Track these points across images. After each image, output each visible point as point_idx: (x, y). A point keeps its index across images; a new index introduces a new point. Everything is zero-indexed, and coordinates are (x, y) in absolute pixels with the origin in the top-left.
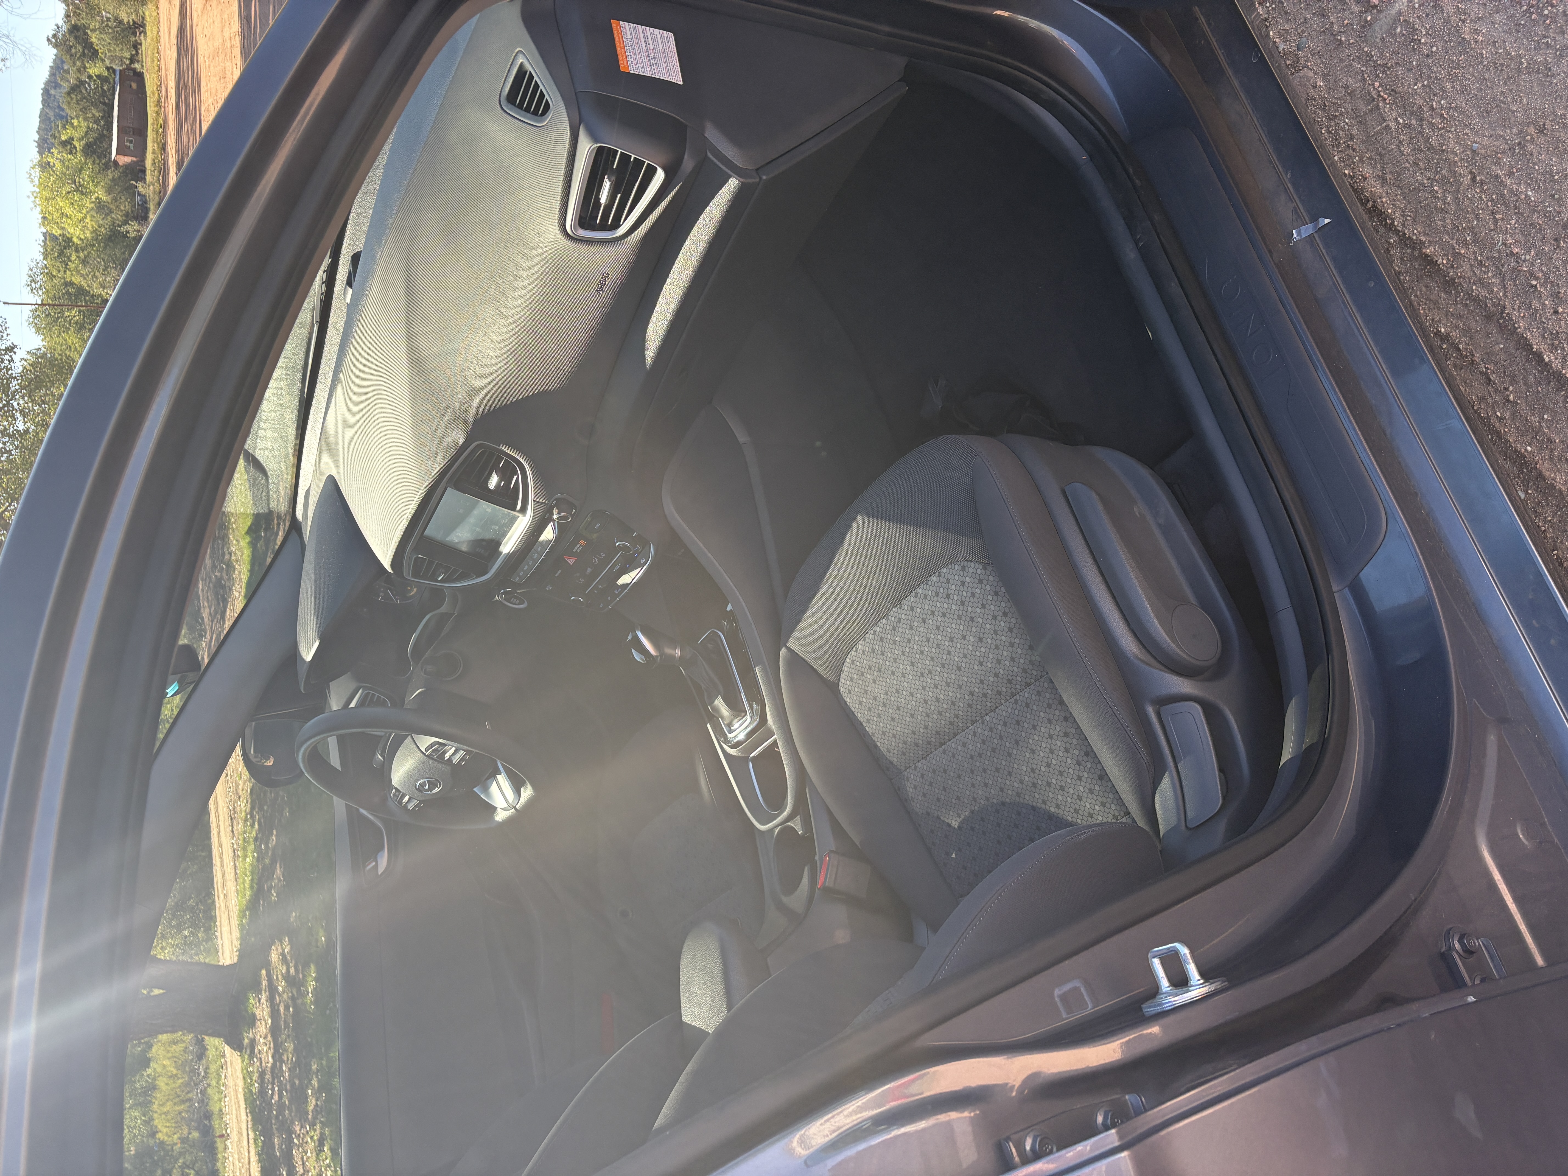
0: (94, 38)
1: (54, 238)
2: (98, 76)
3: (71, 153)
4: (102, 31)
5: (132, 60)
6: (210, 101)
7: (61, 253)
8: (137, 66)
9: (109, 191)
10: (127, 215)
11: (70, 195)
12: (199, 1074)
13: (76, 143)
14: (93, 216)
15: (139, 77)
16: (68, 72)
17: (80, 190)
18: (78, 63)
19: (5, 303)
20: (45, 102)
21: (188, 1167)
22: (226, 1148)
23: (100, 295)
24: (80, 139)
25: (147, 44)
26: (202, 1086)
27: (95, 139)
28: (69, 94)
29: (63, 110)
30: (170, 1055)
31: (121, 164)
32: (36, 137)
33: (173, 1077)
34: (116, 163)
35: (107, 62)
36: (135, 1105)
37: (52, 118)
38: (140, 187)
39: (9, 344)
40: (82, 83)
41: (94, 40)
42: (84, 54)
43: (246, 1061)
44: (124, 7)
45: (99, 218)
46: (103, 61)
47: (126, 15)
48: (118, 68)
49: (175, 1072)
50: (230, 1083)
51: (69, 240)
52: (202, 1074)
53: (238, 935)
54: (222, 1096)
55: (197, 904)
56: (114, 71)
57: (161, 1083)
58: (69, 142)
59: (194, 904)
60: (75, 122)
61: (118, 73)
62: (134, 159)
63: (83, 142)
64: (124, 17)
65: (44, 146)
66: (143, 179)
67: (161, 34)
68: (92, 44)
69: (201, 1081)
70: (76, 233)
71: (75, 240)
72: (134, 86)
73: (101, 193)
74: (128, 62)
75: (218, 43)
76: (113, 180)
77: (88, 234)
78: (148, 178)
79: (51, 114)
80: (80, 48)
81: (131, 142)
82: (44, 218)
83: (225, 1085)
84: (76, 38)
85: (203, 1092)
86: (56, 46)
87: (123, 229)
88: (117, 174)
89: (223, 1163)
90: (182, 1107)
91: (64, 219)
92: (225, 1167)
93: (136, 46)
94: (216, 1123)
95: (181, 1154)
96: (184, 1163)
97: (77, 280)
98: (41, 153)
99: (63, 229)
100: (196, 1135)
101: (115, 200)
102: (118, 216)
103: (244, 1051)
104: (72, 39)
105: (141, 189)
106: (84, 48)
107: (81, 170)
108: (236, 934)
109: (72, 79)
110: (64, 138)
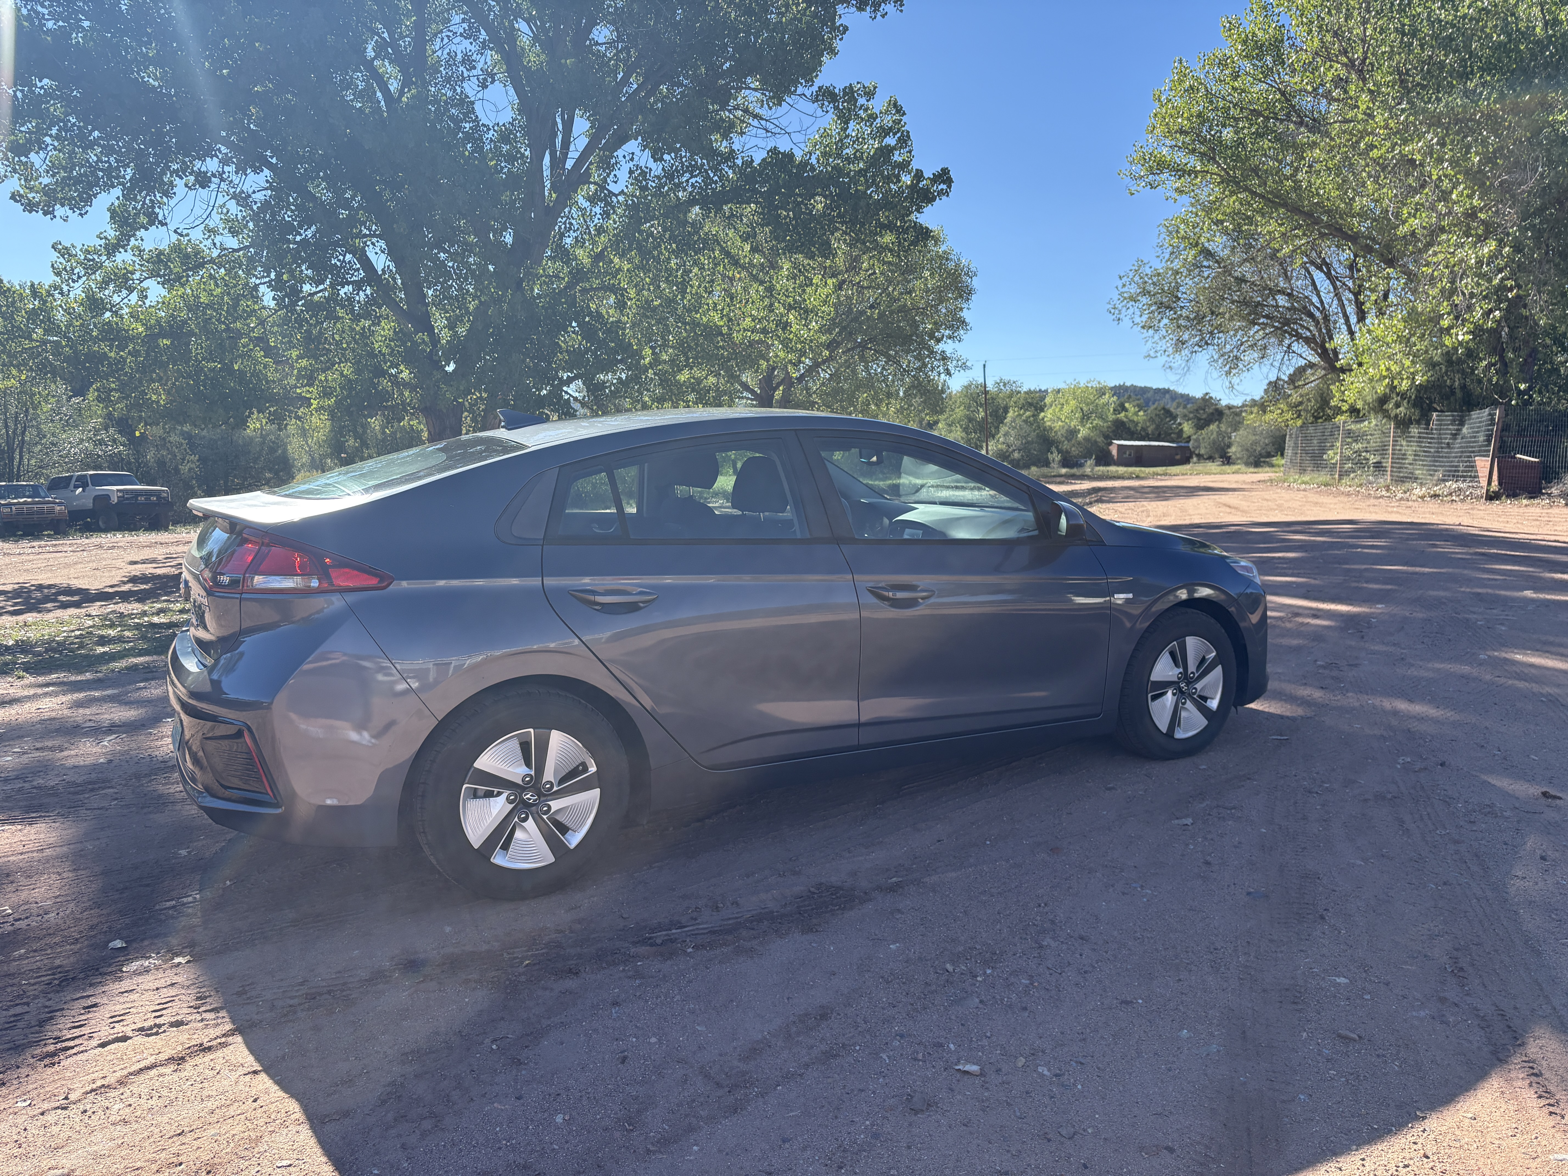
0: (1213, 427)
1: (1043, 398)
2: (1182, 430)
3: (1114, 410)
4: (1219, 433)
5: (1199, 456)
6: (1149, 508)
7: (1031, 404)
8: (1195, 459)
9: (1087, 439)
10: (1067, 452)
11: (1079, 410)
13: (1123, 414)
14: (1063, 427)
15: (1186, 461)
16: (1185, 407)
17: (1085, 418)
18: (1191, 415)
19: (984, 366)
20: (1158, 391)
23: (998, 432)
24: (1126, 416)
25: (1212, 466)
27: (1129, 428)
28: (1164, 409)
29: (1154, 404)
31: (1111, 448)
32: (1128, 384)
34: (1111, 443)
35: (1194, 437)
37: (1145, 396)
38: (1090, 462)
39: (952, 372)
40: (1174, 418)
41: (1211, 427)
42: (1199, 419)
44: (1240, 449)
45: (1063, 431)
46: (1195, 434)
47: (1233, 450)
48: (1191, 445)
51: (1042, 410)
56: (1188, 442)
58: (1124, 409)
60: (1141, 413)
61: (1186, 445)
62: (1115, 457)
63: (1125, 419)
64: (1233, 449)
65: (1120, 391)
66: (1098, 463)
67: (1212, 476)
68: (1209, 425)
70: (1048, 416)
71: (1042, 414)
72: (1178, 457)
73: (1083, 432)
74: (1197, 452)
75: (1191, 512)
76: (1096, 442)
77: (1048, 424)
78: (1097, 468)
79: (1149, 395)
80: (1204, 416)
81: (1130, 455)
82: (1058, 391)
84: (1212, 414)
86: (1203, 399)
87: (1053, 449)
88: (1101, 444)
91: (1059, 406)
93: (1211, 458)
97: (1011, 414)
98: (1112, 389)
99: (1051, 406)
101: (1079, 443)
102: (1066, 446)
104: (1211, 411)
105: (1089, 462)
106: (1205, 419)
107: (1101, 417)
109: (1180, 411)
110: (1127, 405)
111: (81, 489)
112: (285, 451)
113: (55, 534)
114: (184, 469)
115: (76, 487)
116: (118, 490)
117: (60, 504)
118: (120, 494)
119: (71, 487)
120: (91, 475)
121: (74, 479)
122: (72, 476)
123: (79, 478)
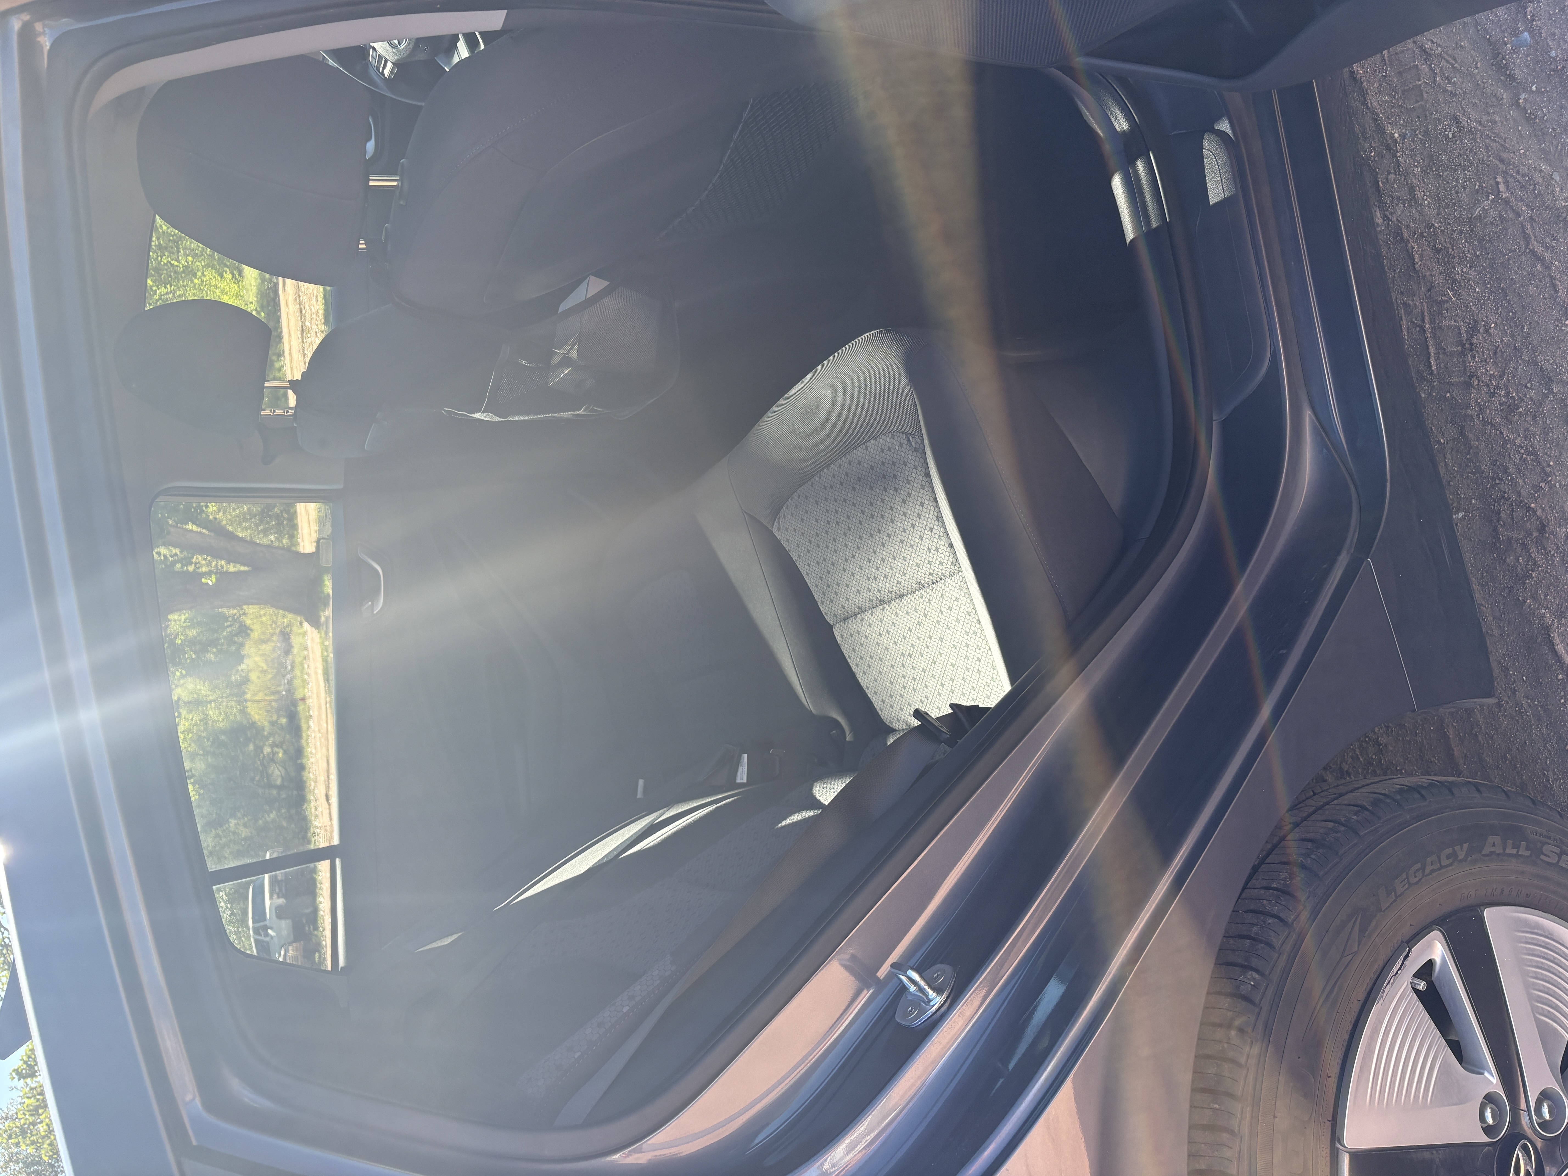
12: (286, 668)
21: (277, 746)
22: (309, 727)
26: (288, 676)
30: (261, 652)
33: (264, 672)
36: (231, 695)
43: (323, 635)
49: (265, 667)
50: (312, 672)
52: (289, 667)
53: (317, 528)
54: (305, 683)
55: (282, 512)
57: (253, 676)
59: (279, 512)
69: (288, 673)
83: (308, 674)
85: (290, 682)
89: (307, 740)
90: (272, 697)
92: (308, 743)
94: (301, 707)
95: (271, 734)
96: (274, 742)
100: (284, 721)
103: (321, 628)
108: (315, 527)
111: (270, 931)
112: (223, 732)
113: (319, 952)
114: (244, 832)
115: (267, 935)
116: (271, 898)
117: (286, 951)
118: (275, 896)
119: (267, 939)
120: (254, 923)
121: (258, 937)
122: (256, 941)
123: (256, 931)
